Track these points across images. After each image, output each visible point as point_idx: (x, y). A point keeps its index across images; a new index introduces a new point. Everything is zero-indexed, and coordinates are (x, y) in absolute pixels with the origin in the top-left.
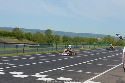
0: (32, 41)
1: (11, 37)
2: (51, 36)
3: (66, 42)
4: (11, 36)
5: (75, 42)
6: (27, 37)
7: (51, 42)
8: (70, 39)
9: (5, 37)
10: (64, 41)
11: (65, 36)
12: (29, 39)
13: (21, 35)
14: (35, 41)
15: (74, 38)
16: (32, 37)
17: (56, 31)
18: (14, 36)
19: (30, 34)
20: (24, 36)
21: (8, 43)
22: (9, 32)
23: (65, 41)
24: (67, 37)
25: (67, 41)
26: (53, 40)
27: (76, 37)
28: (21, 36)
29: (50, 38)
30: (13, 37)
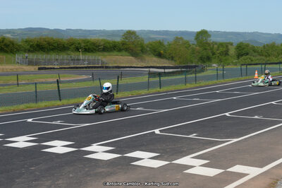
0: (167, 59)
1: (119, 54)
2: (209, 44)
3: (244, 57)
4: (120, 50)
5: (266, 56)
6: (155, 51)
7: (209, 59)
8: (254, 51)
9: (106, 54)
10: (239, 56)
11: (241, 43)
12: (160, 55)
13: (142, 47)
14: (172, 58)
15: (264, 47)
16: (164, 50)
17: (225, 32)
18: (127, 50)
19: (160, 43)
20: (148, 49)
21: (110, 67)
22: (115, 42)
23: (242, 55)
24: (247, 45)
25: (247, 54)
26: (214, 54)
27: (267, 45)
28: (140, 49)
29: (206, 49)
30: (124, 53)
